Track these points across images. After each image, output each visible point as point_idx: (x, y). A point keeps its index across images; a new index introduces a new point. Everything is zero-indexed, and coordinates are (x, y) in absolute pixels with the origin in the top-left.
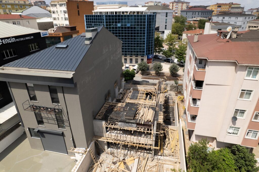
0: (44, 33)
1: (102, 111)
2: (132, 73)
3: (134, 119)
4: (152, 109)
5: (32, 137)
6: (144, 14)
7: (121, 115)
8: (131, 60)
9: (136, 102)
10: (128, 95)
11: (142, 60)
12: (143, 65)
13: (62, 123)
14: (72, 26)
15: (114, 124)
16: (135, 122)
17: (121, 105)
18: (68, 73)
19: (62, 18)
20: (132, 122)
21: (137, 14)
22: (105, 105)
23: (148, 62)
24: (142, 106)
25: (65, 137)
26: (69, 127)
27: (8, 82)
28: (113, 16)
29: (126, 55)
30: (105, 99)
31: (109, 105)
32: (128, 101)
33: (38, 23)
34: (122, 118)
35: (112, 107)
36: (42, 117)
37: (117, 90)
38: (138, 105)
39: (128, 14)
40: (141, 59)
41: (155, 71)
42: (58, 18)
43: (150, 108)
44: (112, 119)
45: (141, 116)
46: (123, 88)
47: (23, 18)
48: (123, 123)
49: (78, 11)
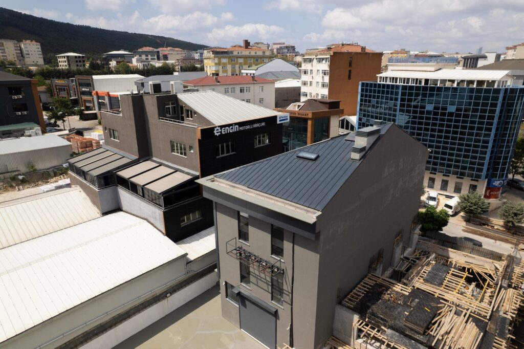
0: (283, 117)
1: (358, 291)
2: (441, 217)
3: (424, 334)
4: (477, 325)
5: (228, 299)
6: (496, 87)
7: (396, 313)
8: (444, 183)
9: (438, 292)
10: (422, 268)
11: (474, 188)
12: (474, 201)
13: (279, 293)
14: (333, 99)
15: (376, 329)
16: (425, 341)
17: (401, 290)
18: (308, 211)
19: (317, 82)
20: (418, 338)
21: (477, 85)
22: (366, 279)
23: (488, 194)
24: (450, 307)
25: (279, 320)
26: (290, 306)
27: (216, 202)
28: (418, 88)
29: (434, 171)
30: (370, 267)
31: (375, 281)
32: (419, 283)
33: (276, 88)
34: (397, 322)
35: (381, 290)
36: (249, 272)
37: (398, 250)
38: (441, 301)
39: (455, 85)
40: (471, 185)
41: (505, 219)
42: (311, 82)
43: (471, 319)
44: (375, 316)
45: (442, 331)
46: (414, 246)
47: (255, 82)
48: (397, 334)
49: (350, 71)
